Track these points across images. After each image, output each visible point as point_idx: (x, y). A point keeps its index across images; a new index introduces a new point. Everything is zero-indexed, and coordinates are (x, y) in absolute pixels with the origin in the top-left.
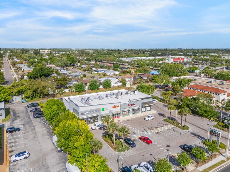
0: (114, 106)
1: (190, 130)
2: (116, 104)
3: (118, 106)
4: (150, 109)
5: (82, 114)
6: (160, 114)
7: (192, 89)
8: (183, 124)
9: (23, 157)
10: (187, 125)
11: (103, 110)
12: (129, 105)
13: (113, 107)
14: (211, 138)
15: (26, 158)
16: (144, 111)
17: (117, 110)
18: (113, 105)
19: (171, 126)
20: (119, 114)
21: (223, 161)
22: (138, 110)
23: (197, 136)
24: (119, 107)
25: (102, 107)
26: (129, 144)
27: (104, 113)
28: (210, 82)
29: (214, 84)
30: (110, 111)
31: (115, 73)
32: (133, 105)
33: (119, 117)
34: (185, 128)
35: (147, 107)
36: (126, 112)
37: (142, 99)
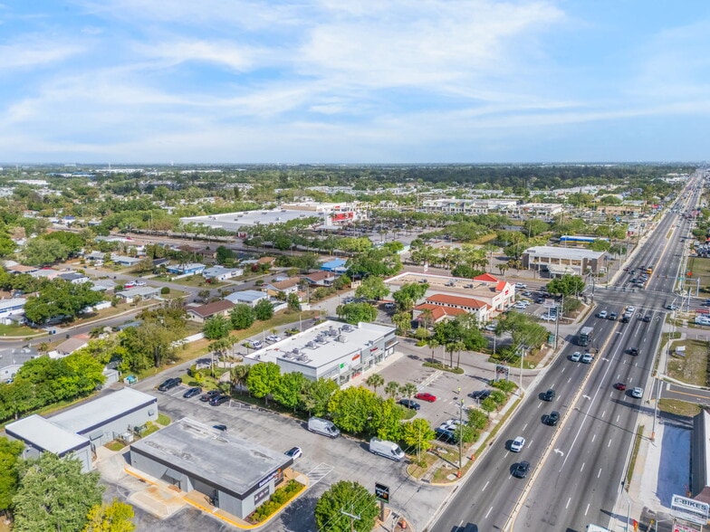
1: (466, 372)
2: (356, 353)
3: (358, 356)
6: (411, 357)
7: (434, 303)
8: (455, 365)
10: (461, 367)
11: (342, 366)
12: (371, 351)
13: (353, 359)
14: (497, 377)
18: (352, 356)
19: (439, 373)
21: (518, 401)
23: (478, 378)
24: (360, 356)
26: (412, 407)
27: (344, 371)
28: (452, 284)
29: (457, 287)
31: (234, 274)
32: (375, 350)
34: (457, 371)
35: (391, 348)
37: (385, 336)
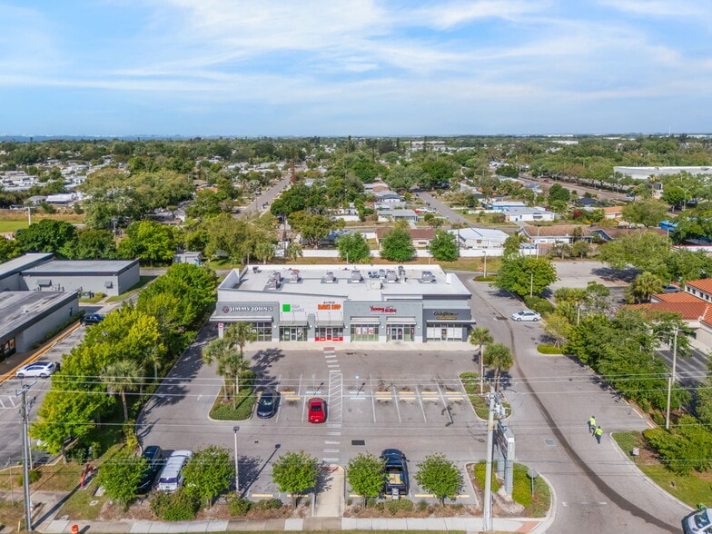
0: (322, 304)
2: (332, 300)
3: (337, 307)
4: (461, 337)
7: (697, 294)
9: (37, 372)
11: (287, 308)
12: (373, 309)
13: (320, 307)
15: (42, 376)
16: (438, 339)
17: (336, 317)
18: (321, 301)
19: (457, 396)
20: (341, 330)
22: (410, 329)
24: (342, 309)
25: (284, 301)
27: (291, 319)
30: (312, 317)
31: (539, 217)
32: (387, 311)
33: (341, 339)
35: (451, 325)
36: (365, 329)
37: (427, 297)
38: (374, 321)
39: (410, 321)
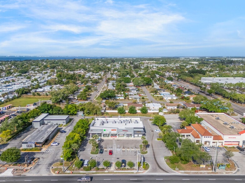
4: (142, 136)
5: (92, 131)
9: (55, 144)
11: (105, 130)
12: (123, 131)
13: (112, 130)
15: (56, 145)
16: (137, 137)
17: (115, 132)
18: (112, 129)
20: (116, 135)
22: (131, 135)
24: (117, 130)
25: (104, 129)
27: (106, 133)
30: (110, 132)
31: (173, 98)
32: (126, 131)
33: (116, 137)
35: (140, 134)
36: (121, 135)
37: (134, 128)
38: (123, 133)
39: (131, 133)
